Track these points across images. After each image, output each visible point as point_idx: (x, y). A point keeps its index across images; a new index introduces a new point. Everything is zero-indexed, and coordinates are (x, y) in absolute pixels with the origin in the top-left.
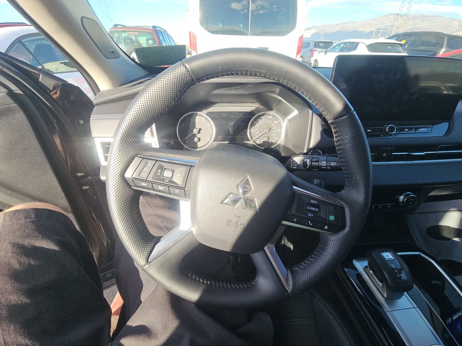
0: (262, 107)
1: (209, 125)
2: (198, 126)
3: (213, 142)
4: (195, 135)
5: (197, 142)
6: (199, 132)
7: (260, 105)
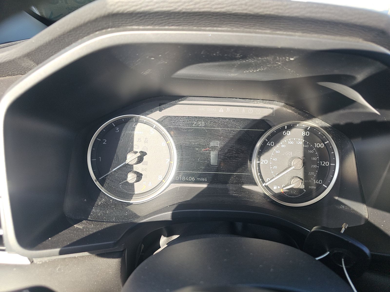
0: (290, 111)
1: (164, 144)
2: (138, 146)
3: (170, 184)
4: (129, 168)
5: (132, 185)
6: (140, 160)
7: (284, 106)
